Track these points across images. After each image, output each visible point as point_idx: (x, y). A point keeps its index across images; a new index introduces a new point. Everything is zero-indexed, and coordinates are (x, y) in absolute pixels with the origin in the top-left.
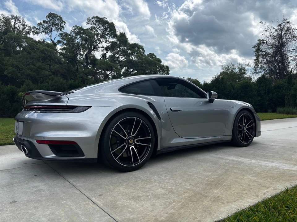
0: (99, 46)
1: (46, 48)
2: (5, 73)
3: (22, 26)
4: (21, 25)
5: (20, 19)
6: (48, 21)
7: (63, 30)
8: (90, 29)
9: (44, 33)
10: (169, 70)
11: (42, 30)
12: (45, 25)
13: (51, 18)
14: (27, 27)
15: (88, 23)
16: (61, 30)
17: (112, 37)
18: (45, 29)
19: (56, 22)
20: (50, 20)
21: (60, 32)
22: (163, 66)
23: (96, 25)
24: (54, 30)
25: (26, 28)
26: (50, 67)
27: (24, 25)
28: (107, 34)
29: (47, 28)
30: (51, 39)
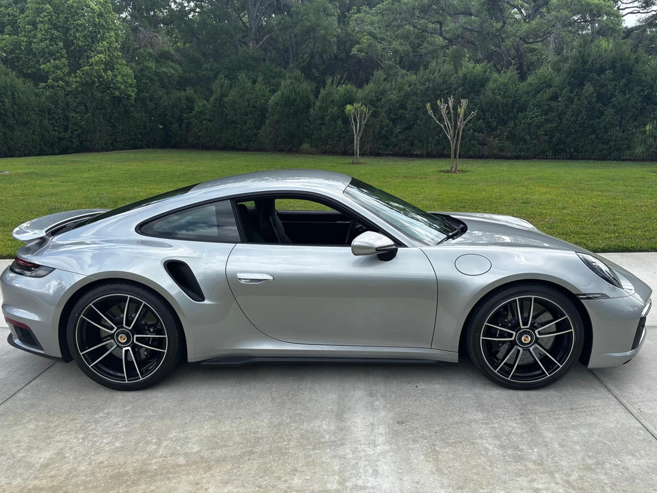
2: (354, 51)
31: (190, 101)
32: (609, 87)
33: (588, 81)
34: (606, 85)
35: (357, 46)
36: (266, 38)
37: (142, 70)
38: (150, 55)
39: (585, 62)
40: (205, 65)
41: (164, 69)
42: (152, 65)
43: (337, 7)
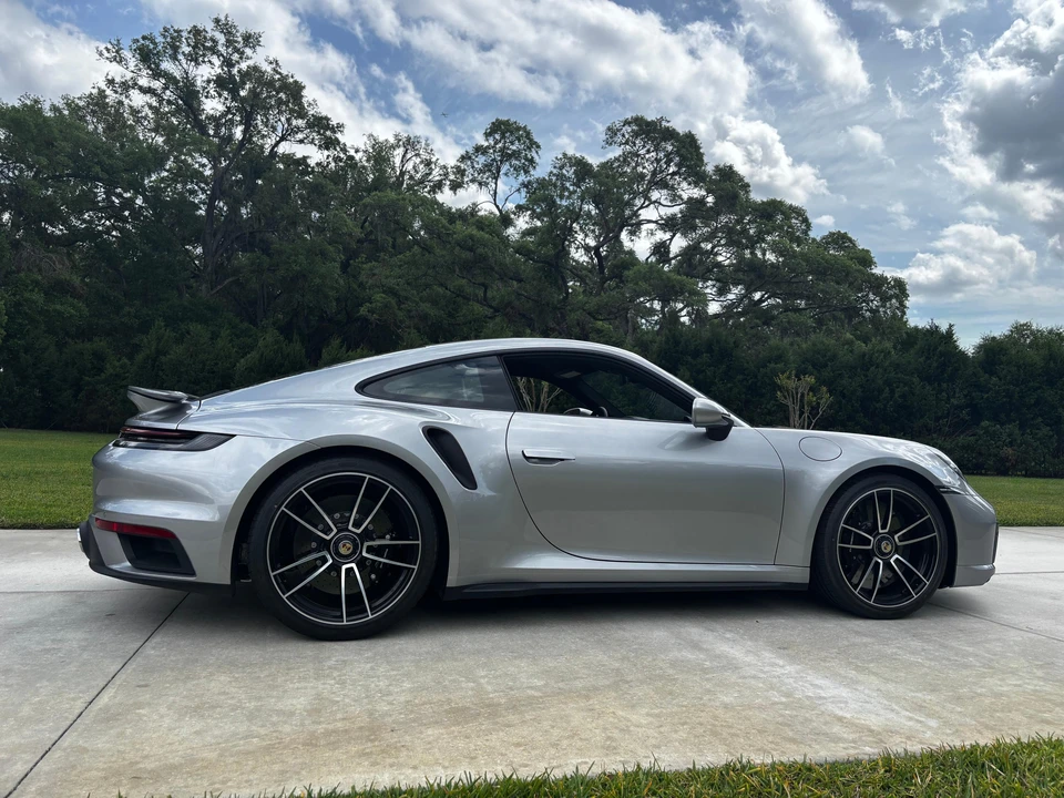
0: (641, 218)
1: (475, 232)
2: (363, 311)
3: (422, 166)
4: (422, 162)
5: (418, 146)
6: (488, 147)
7: (532, 172)
8: (619, 161)
9: (476, 184)
10: (907, 296)
11: (471, 177)
12: (481, 160)
13: (497, 137)
14: (438, 169)
15: (610, 140)
16: (526, 172)
17: (689, 184)
18: (481, 171)
19: (514, 148)
20: (496, 143)
21: (522, 178)
22: (882, 280)
23: (634, 144)
24: (506, 174)
25: (434, 173)
26: (485, 292)
27: (428, 163)
28: (674, 174)
29: (487, 167)
30: (495, 204)
31: (99, 357)
32: (708, 373)
33: (682, 364)
34: (704, 371)
35: (368, 304)
36: (227, 281)
37: (17, 304)
38: (37, 283)
39: (677, 343)
40: (127, 309)
41: (58, 307)
42: (38, 297)
43: (339, 251)
